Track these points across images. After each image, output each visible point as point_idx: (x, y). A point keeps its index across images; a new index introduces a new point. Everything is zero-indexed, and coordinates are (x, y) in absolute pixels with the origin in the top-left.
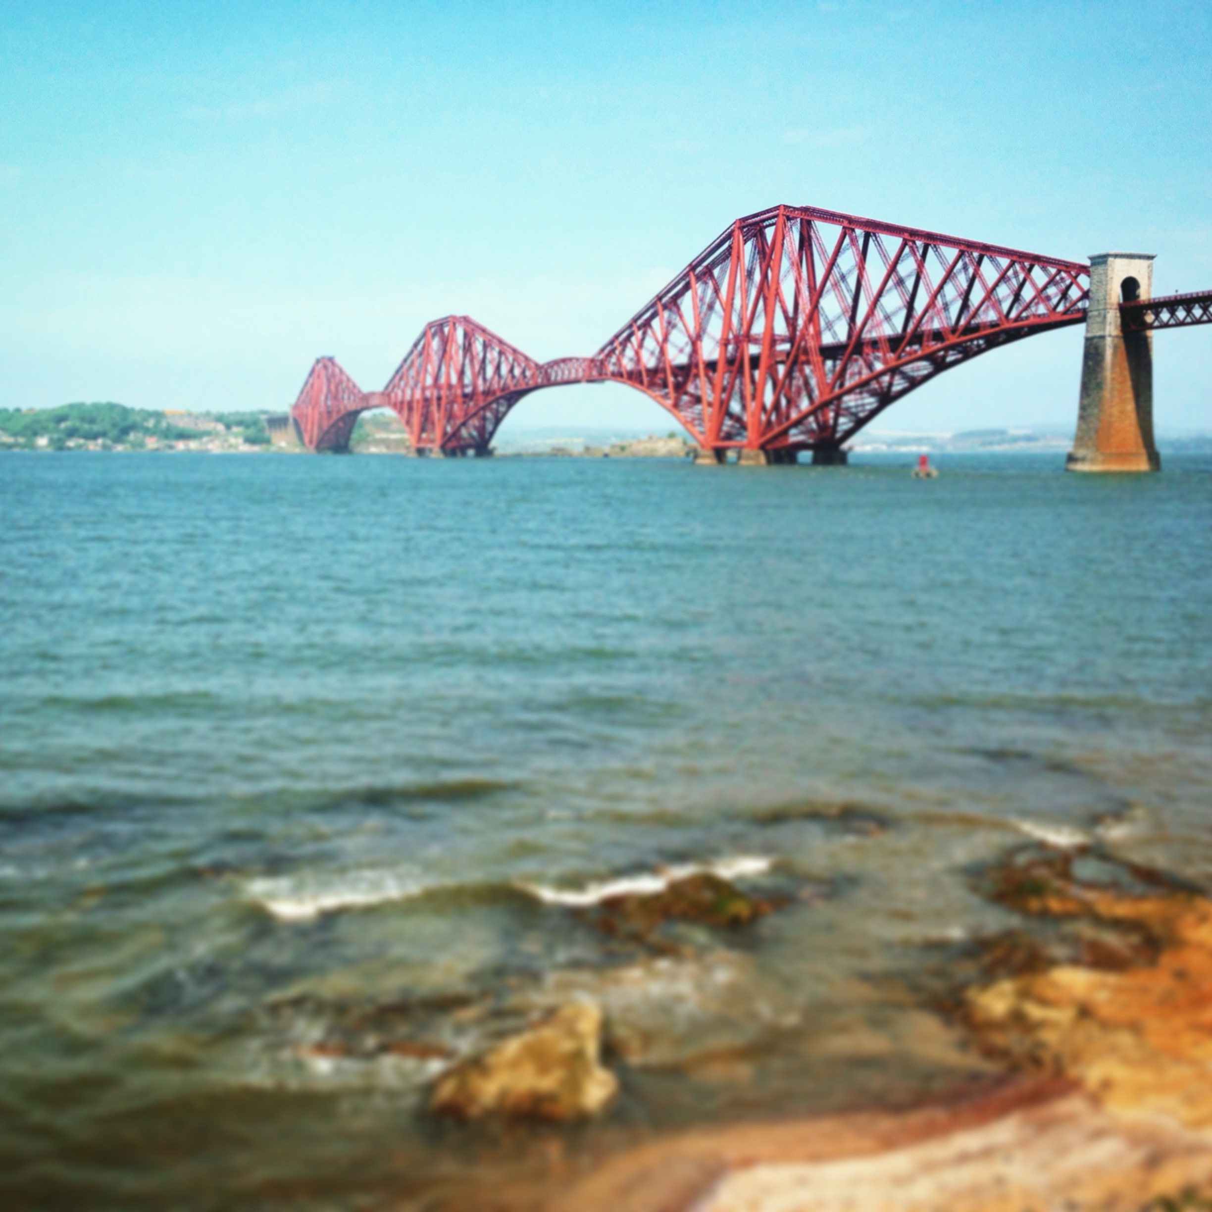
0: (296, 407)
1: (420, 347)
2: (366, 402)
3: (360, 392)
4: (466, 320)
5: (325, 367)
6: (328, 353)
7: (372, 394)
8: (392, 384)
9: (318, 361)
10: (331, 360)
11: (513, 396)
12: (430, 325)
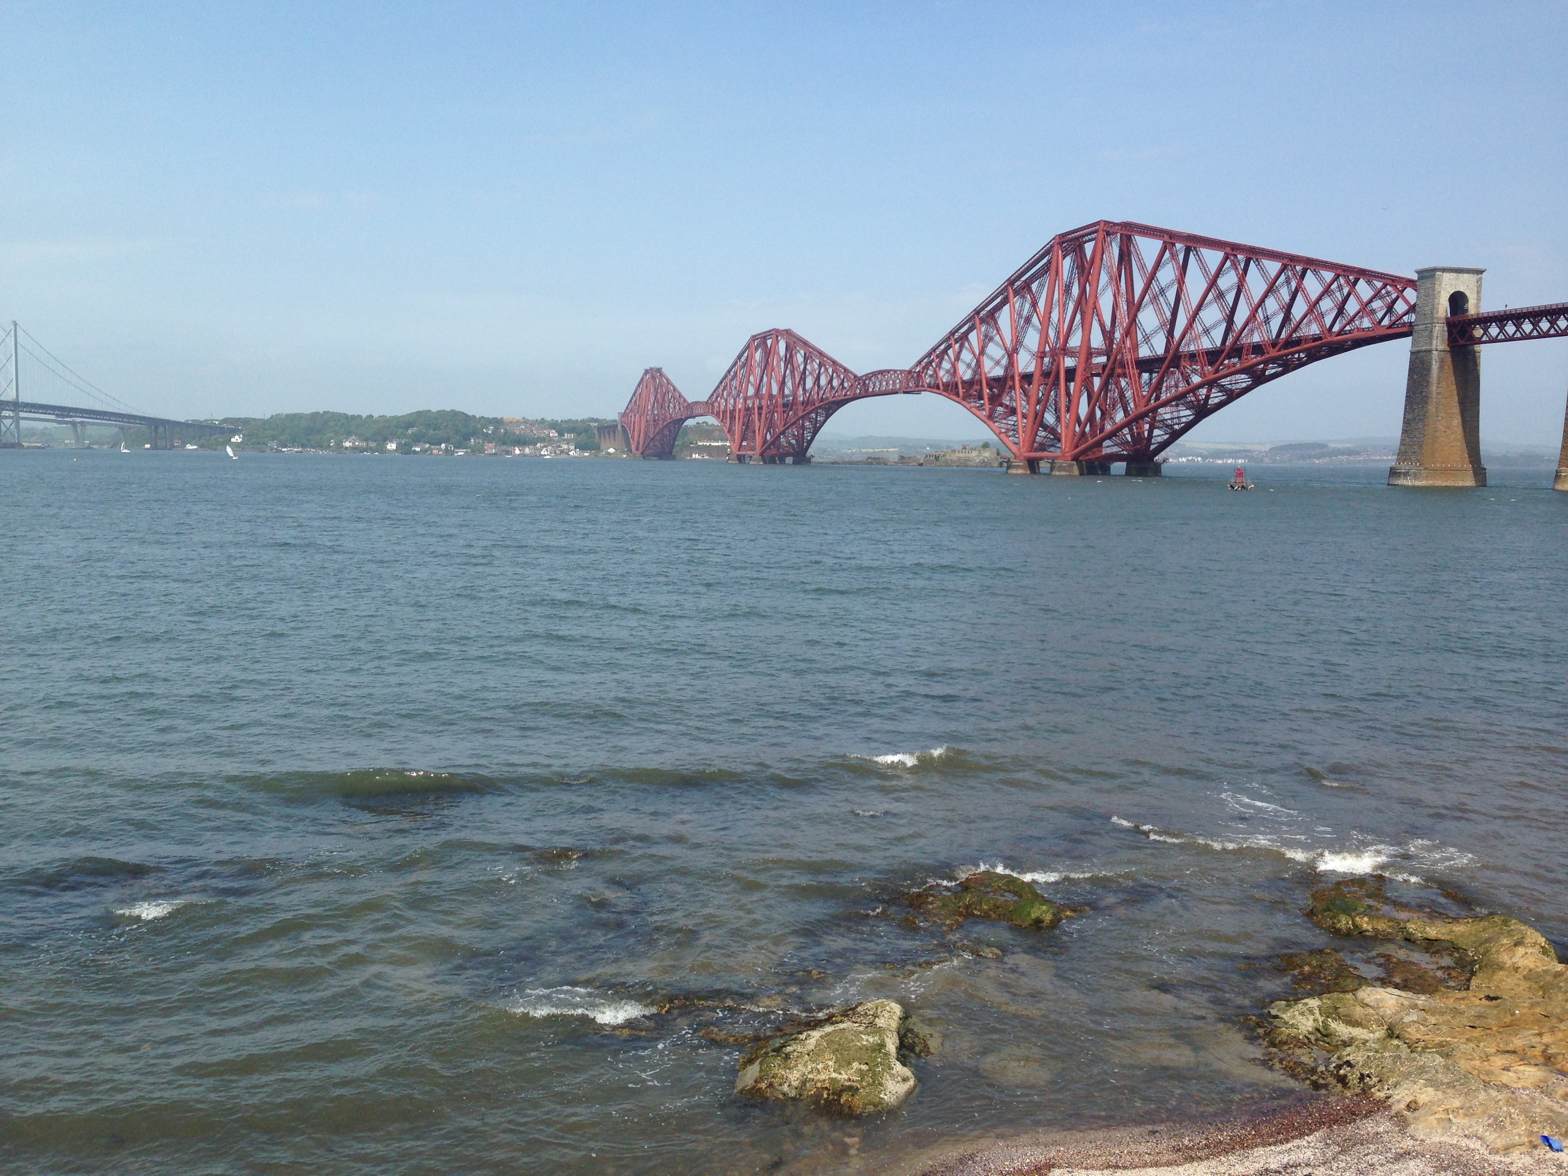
0: (624, 415)
1: (743, 359)
2: (691, 410)
3: (685, 401)
4: (788, 333)
5: (653, 378)
6: (655, 365)
7: (696, 403)
8: (716, 394)
9: (646, 372)
10: (659, 370)
11: (832, 407)
12: (754, 338)
